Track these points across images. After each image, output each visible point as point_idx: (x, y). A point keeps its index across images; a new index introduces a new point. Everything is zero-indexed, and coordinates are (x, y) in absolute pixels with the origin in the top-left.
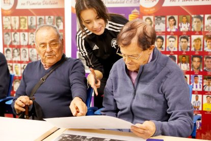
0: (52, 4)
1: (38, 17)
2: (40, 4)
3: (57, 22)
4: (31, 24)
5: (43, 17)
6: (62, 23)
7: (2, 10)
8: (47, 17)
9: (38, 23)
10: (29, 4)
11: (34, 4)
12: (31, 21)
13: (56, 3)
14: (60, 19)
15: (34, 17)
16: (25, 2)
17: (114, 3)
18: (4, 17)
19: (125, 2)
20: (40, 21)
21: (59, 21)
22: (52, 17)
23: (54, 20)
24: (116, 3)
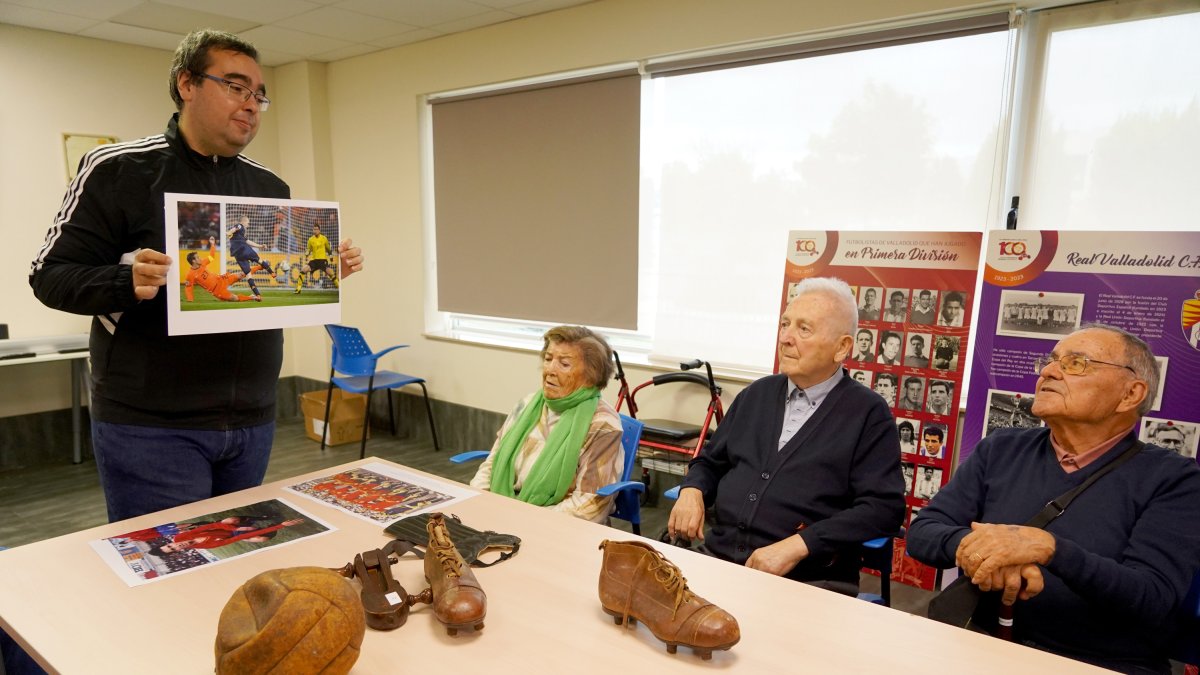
0: (938, 258)
1: (890, 291)
2: (902, 256)
3: (946, 305)
4: (867, 306)
5: (906, 292)
6: (962, 312)
7: (789, 265)
8: (917, 292)
9: (888, 305)
10: (868, 255)
11: (883, 255)
12: (867, 299)
13: (953, 257)
14: (958, 299)
15: (879, 291)
16: (859, 248)
17: (1132, 263)
18: (791, 285)
19: (1176, 261)
20: (893, 301)
21: (955, 304)
22: (934, 293)
23: (938, 300)
24: (1141, 263)
